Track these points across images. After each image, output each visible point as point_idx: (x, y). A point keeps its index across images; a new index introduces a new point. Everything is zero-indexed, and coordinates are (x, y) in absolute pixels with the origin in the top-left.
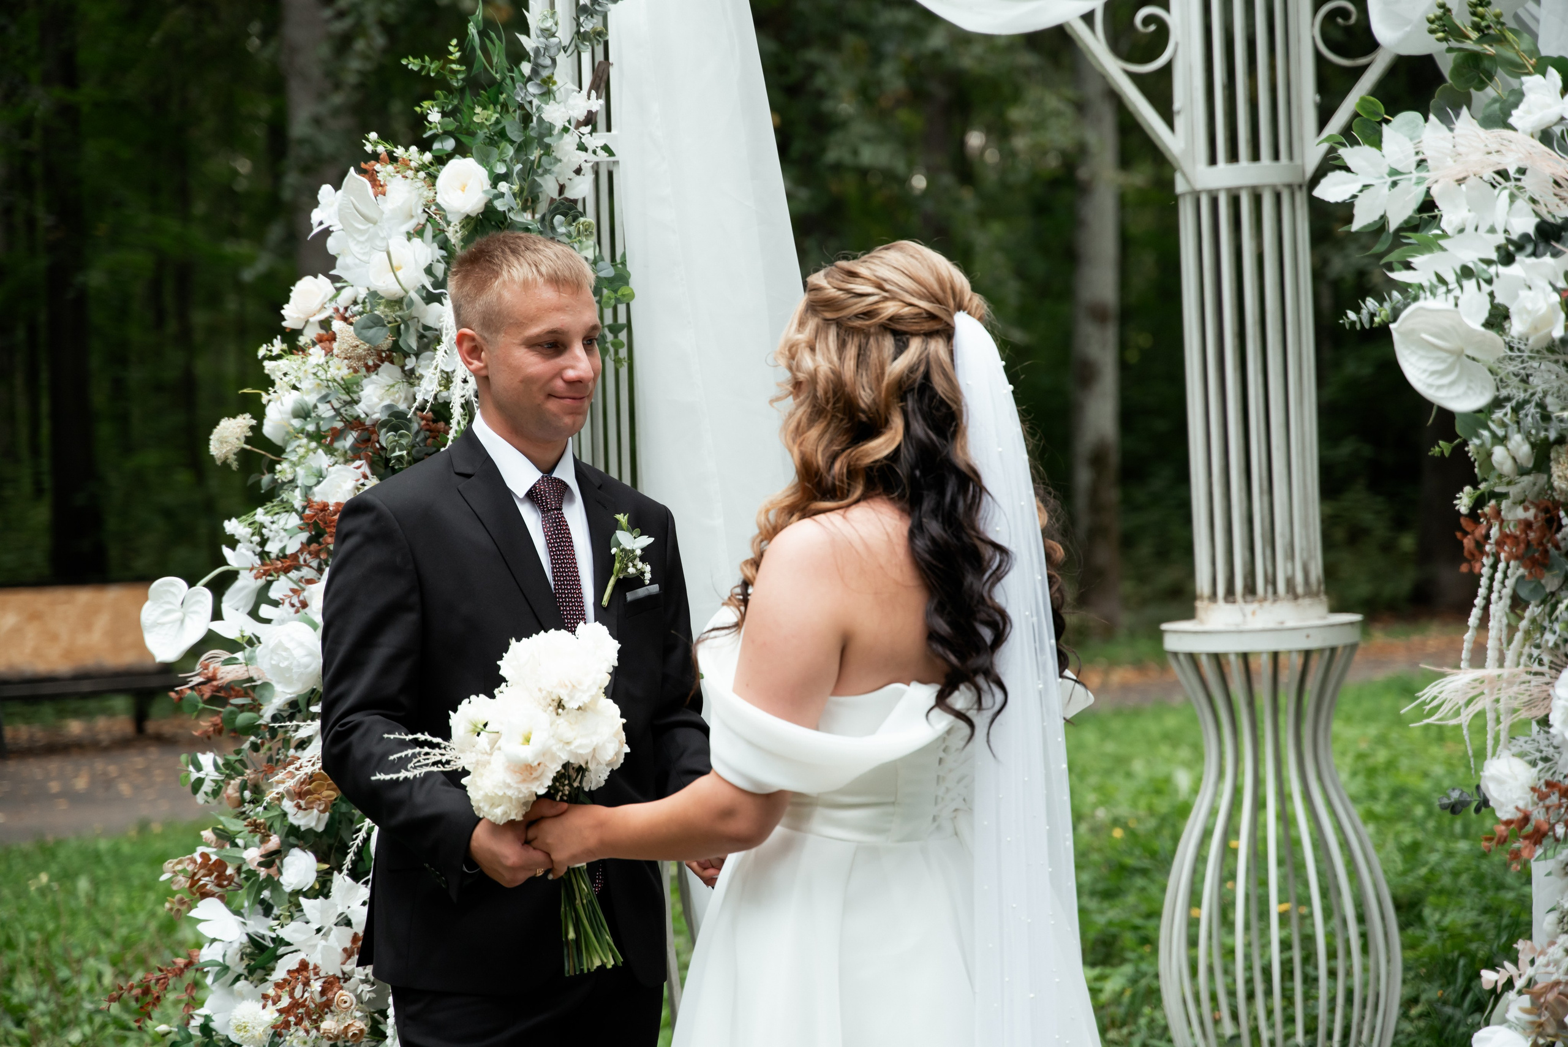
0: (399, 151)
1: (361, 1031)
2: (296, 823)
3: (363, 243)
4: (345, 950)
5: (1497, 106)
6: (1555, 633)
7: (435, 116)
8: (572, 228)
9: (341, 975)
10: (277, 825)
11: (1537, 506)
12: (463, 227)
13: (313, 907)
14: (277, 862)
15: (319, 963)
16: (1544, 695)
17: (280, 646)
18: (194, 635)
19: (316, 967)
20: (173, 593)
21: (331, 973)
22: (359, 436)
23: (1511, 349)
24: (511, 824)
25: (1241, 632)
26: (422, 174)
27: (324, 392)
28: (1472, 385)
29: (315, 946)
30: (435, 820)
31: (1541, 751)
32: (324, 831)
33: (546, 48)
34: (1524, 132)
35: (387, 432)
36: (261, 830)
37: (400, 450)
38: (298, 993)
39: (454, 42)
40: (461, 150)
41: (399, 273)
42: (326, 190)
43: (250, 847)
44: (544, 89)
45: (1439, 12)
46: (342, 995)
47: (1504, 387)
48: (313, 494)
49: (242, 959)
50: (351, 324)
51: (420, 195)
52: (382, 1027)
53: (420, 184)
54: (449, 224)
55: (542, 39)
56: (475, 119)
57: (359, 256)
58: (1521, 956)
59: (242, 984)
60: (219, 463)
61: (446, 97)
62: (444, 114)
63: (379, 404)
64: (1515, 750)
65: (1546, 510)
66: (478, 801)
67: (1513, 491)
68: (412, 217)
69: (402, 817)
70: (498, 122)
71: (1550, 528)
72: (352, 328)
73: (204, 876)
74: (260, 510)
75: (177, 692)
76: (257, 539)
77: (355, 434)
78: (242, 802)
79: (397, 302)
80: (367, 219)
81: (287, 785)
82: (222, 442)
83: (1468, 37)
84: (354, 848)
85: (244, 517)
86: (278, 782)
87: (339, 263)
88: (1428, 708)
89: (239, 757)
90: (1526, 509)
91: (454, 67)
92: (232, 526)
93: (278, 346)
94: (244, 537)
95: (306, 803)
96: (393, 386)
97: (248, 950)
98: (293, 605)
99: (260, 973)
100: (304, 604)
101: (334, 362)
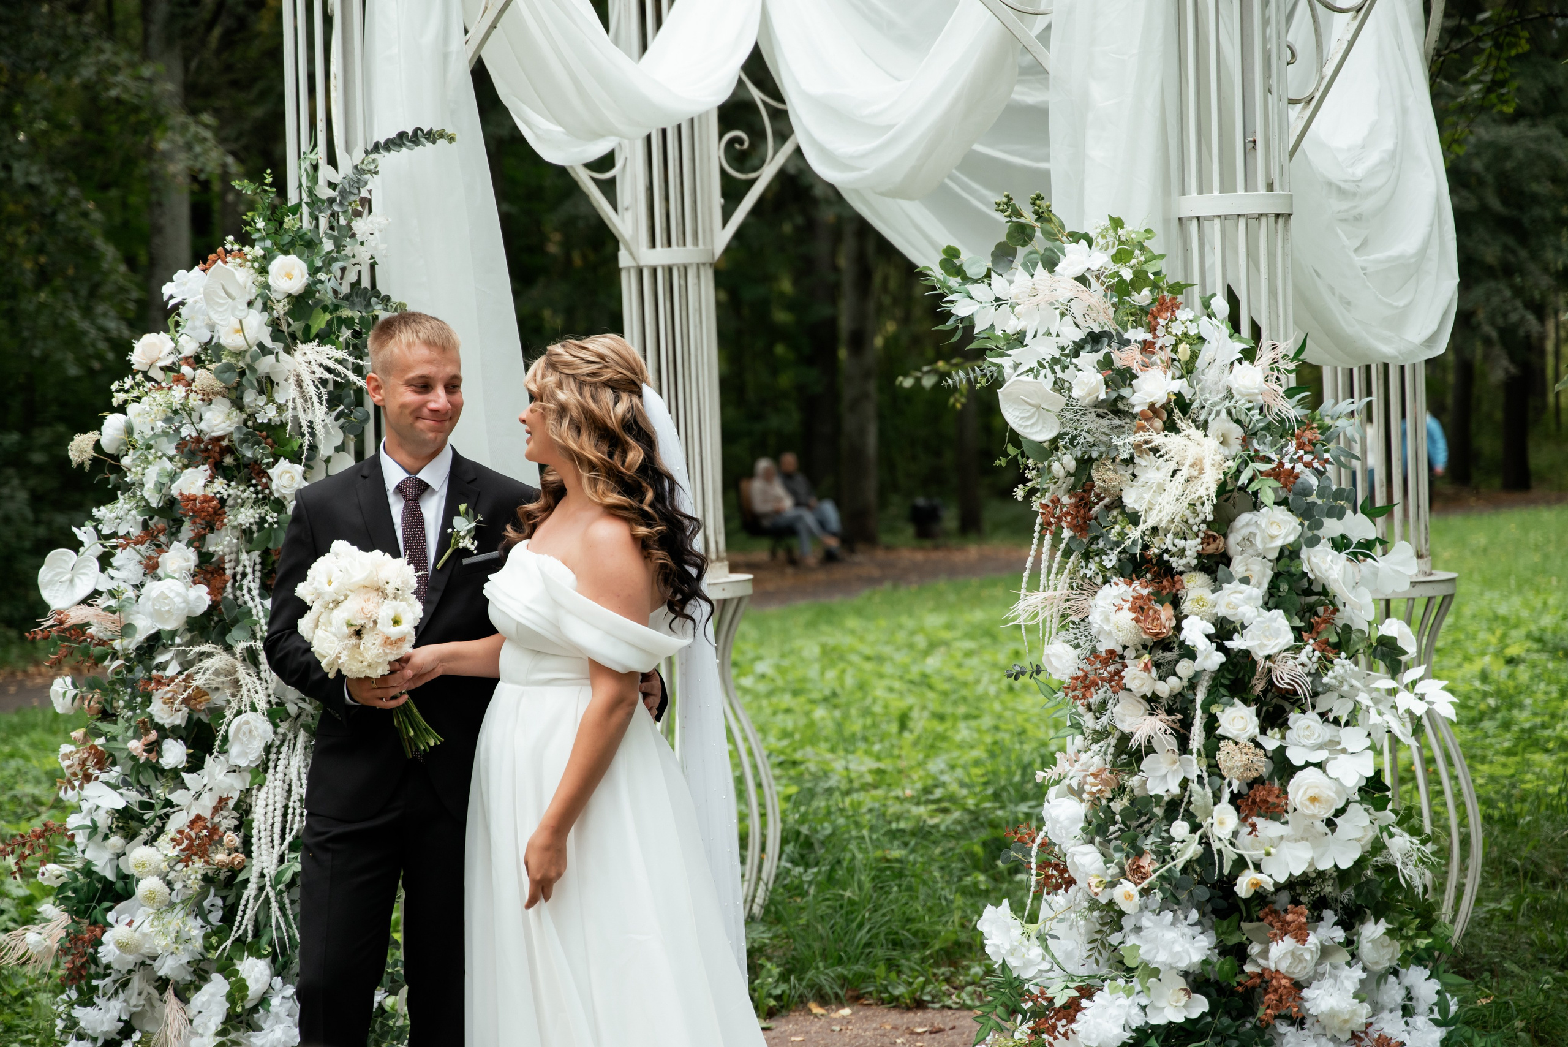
0: (246, 249)
3: (221, 313)
4: (214, 808)
5: (1034, 256)
6: (1091, 570)
7: (261, 224)
11: (1076, 496)
12: (287, 303)
13: (193, 778)
14: (157, 749)
16: (1086, 606)
18: (84, 590)
20: (64, 561)
23: (1069, 405)
26: (256, 265)
28: (1044, 425)
31: (1077, 639)
33: (357, 181)
34: (1066, 276)
39: (269, 171)
40: (283, 250)
41: (245, 334)
42: (182, 273)
43: (130, 740)
44: (348, 208)
45: (1004, 200)
46: (229, 836)
47: (1064, 427)
48: (169, 489)
51: (255, 280)
53: (255, 272)
54: (280, 301)
55: (356, 176)
56: (285, 226)
57: (217, 322)
58: (1062, 762)
60: (74, 465)
62: (267, 223)
64: (1062, 639)
68: (248, 293)
72: (209, 372)
75: (31, 633)
79: (239, 354)
80: (229, 296)
82: (82, 451)
83: (1025, 217)
85: (109, 505)
87: (184, 323)
88: (1016, 615)
91: (267, 189)
92: (100, 511)
93: (128, 382)
94: (110, 520)
96: (231, 413)
97: (117, 815)
100: (156, 566)
101: (192, 395)
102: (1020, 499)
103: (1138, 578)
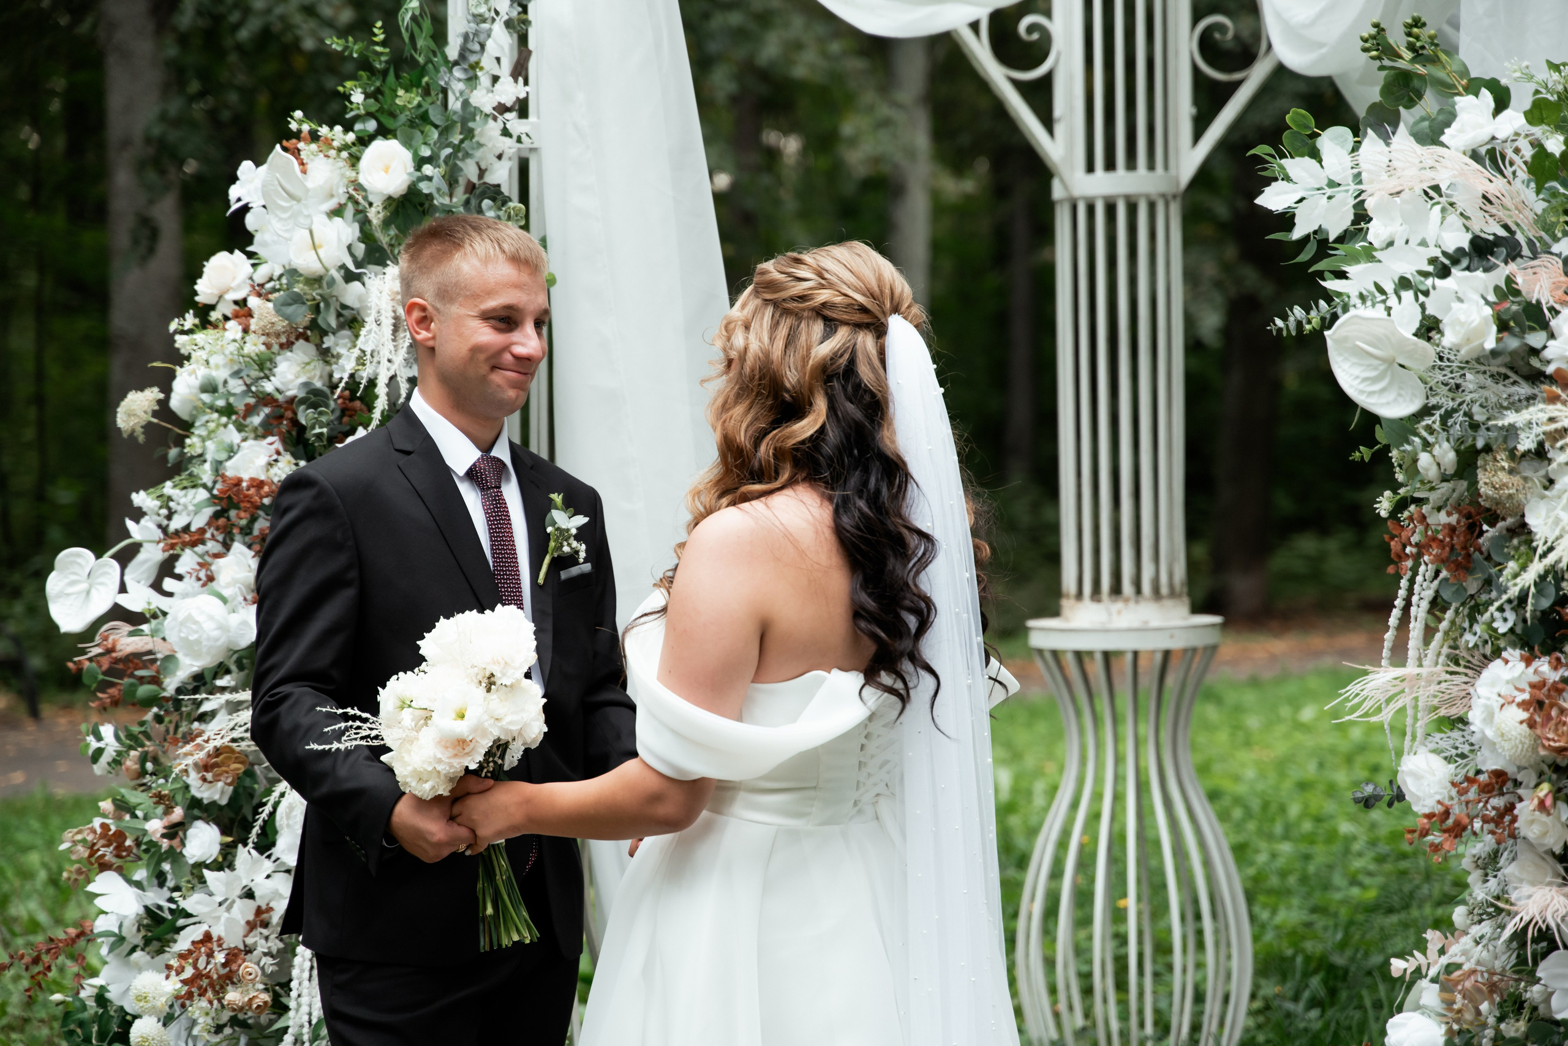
0: (324, 130)
1: (266, 1003)
2: (198, 795)
3: (285, 220)
4: (248, 923)
5: (1426, 124)
6: (1475, 634)
7: (357, 97)
8: (501, 213)
9: (242, 948)
10: (179, 798)
11: (1459, 512)
12: (385, 208)
13: (217, 879)
14: (181, 834)
15: (223, 935)
16: (1463, 694)
17: (189, 618)
18: (100, 606)
19: (220, 939)
20: (79, 564)
21: (232, 946)
22: (272, 412)
23: (1441, 358)
24: (438, 799)
25: (1107, 631)
26: (345, 154)
27: (236, 368)
28: (1402, 392)
29: (219, 918)
30: (357, 794)
31: (1457, 748)
32: (228, 805)
33: (476, 34)
34: (1457, 150)
35: (307, 409)
36: (165, 801)
37: (321, 427)
38: (201, 964)
39: (379, 24)
40: (384, 132)
41: (320, 252)
42: (246, 167)
43: (151, 818)
44: (471, 73)
45: (1373, 31)
46: (247, 967)
47: (1433, 396)
48: (225, 468)
49: (139, 930)
50: (268, 300)
51: (343, 176)
52: (284, 1000)
53: (341, 164)
54: (371, 204)
55: (473, 25)
56: (398, 101)
57: (281, 233)
58: (1429, 945)
59: (138, 955)
61: (369, 79)
62: (367, 96)
63: (292, 381)
64: (1432, 746)
65: (1468, 516)
66: (405, 776)
67: (1433, 497)
68: (332, 196)
69: (324, 789)
70: (419, 105)
71: (1472, 533)
72: (270, 305)
73: (103, 846)
74: (168, 484)
75: (75, 663)
76: (164, 512)
77: (267, 410)
78: (143, 773)
79: (316, 281)
80: (291, 196)
81: (196, 757)
82: (130, 414)
83: (1401, 57)
84: (260, 822)
85: (152, 490)
86: (186, 755)
87: (256, 240)
88: (1349, 704)
89: (142, 729)
90: (1449, 514)
91: (378, 49)
92: (140, 499)
93: (190, 320)
94: (152, 510)
95: (214, 776)
96: (308, 364)
97: (145, 922)
98: (199, 579)
99: (156, 945)
100: (211, 579)
101: (251, 338)
102: (1384, 514)
103: (1547, 651)
